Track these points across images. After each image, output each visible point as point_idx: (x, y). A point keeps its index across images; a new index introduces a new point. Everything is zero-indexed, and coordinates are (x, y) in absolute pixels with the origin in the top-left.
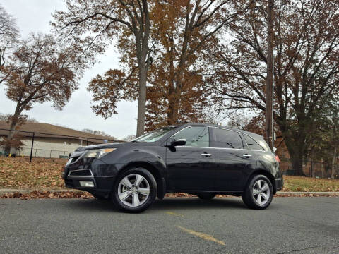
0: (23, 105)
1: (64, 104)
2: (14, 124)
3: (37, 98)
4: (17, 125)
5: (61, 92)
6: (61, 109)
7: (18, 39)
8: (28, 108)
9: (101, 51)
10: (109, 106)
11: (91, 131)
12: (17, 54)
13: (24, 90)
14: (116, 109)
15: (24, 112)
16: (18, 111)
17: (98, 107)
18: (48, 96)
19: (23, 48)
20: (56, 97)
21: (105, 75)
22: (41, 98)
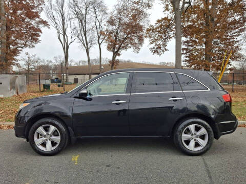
0: (116, 54)
1: (140, 49)
2: (113, 65)
3: (123, 47)
4: (114, 66)
5: (136, 41)
6: (138, 52)
7: (107, 12)
8: (119, 55)
9: (150, 6)
10: (162, 46)
11: (165, 63)
12: (108, 22)
13: (115, 45)
14: (166, 48)
15: (117, 58)
16: (114, 57)
17: (154, 48)
18: (129, 45)
19: (111, 17)
20: (134, 45)
21: (156, 24)
22: (125, 48)
